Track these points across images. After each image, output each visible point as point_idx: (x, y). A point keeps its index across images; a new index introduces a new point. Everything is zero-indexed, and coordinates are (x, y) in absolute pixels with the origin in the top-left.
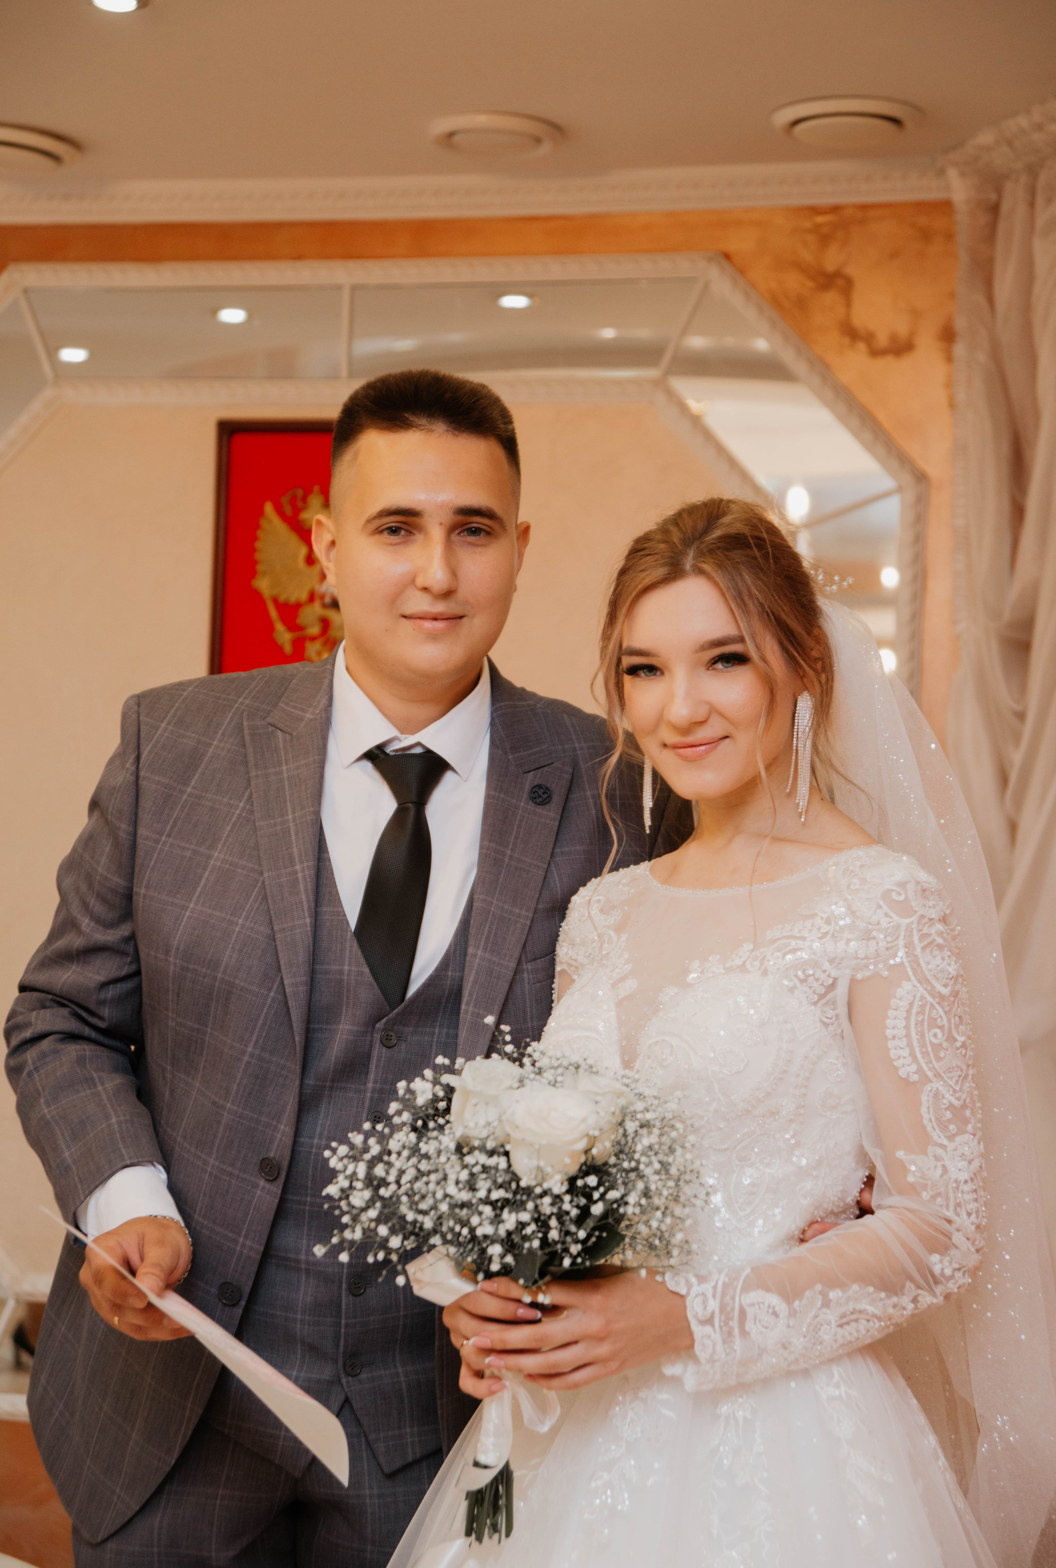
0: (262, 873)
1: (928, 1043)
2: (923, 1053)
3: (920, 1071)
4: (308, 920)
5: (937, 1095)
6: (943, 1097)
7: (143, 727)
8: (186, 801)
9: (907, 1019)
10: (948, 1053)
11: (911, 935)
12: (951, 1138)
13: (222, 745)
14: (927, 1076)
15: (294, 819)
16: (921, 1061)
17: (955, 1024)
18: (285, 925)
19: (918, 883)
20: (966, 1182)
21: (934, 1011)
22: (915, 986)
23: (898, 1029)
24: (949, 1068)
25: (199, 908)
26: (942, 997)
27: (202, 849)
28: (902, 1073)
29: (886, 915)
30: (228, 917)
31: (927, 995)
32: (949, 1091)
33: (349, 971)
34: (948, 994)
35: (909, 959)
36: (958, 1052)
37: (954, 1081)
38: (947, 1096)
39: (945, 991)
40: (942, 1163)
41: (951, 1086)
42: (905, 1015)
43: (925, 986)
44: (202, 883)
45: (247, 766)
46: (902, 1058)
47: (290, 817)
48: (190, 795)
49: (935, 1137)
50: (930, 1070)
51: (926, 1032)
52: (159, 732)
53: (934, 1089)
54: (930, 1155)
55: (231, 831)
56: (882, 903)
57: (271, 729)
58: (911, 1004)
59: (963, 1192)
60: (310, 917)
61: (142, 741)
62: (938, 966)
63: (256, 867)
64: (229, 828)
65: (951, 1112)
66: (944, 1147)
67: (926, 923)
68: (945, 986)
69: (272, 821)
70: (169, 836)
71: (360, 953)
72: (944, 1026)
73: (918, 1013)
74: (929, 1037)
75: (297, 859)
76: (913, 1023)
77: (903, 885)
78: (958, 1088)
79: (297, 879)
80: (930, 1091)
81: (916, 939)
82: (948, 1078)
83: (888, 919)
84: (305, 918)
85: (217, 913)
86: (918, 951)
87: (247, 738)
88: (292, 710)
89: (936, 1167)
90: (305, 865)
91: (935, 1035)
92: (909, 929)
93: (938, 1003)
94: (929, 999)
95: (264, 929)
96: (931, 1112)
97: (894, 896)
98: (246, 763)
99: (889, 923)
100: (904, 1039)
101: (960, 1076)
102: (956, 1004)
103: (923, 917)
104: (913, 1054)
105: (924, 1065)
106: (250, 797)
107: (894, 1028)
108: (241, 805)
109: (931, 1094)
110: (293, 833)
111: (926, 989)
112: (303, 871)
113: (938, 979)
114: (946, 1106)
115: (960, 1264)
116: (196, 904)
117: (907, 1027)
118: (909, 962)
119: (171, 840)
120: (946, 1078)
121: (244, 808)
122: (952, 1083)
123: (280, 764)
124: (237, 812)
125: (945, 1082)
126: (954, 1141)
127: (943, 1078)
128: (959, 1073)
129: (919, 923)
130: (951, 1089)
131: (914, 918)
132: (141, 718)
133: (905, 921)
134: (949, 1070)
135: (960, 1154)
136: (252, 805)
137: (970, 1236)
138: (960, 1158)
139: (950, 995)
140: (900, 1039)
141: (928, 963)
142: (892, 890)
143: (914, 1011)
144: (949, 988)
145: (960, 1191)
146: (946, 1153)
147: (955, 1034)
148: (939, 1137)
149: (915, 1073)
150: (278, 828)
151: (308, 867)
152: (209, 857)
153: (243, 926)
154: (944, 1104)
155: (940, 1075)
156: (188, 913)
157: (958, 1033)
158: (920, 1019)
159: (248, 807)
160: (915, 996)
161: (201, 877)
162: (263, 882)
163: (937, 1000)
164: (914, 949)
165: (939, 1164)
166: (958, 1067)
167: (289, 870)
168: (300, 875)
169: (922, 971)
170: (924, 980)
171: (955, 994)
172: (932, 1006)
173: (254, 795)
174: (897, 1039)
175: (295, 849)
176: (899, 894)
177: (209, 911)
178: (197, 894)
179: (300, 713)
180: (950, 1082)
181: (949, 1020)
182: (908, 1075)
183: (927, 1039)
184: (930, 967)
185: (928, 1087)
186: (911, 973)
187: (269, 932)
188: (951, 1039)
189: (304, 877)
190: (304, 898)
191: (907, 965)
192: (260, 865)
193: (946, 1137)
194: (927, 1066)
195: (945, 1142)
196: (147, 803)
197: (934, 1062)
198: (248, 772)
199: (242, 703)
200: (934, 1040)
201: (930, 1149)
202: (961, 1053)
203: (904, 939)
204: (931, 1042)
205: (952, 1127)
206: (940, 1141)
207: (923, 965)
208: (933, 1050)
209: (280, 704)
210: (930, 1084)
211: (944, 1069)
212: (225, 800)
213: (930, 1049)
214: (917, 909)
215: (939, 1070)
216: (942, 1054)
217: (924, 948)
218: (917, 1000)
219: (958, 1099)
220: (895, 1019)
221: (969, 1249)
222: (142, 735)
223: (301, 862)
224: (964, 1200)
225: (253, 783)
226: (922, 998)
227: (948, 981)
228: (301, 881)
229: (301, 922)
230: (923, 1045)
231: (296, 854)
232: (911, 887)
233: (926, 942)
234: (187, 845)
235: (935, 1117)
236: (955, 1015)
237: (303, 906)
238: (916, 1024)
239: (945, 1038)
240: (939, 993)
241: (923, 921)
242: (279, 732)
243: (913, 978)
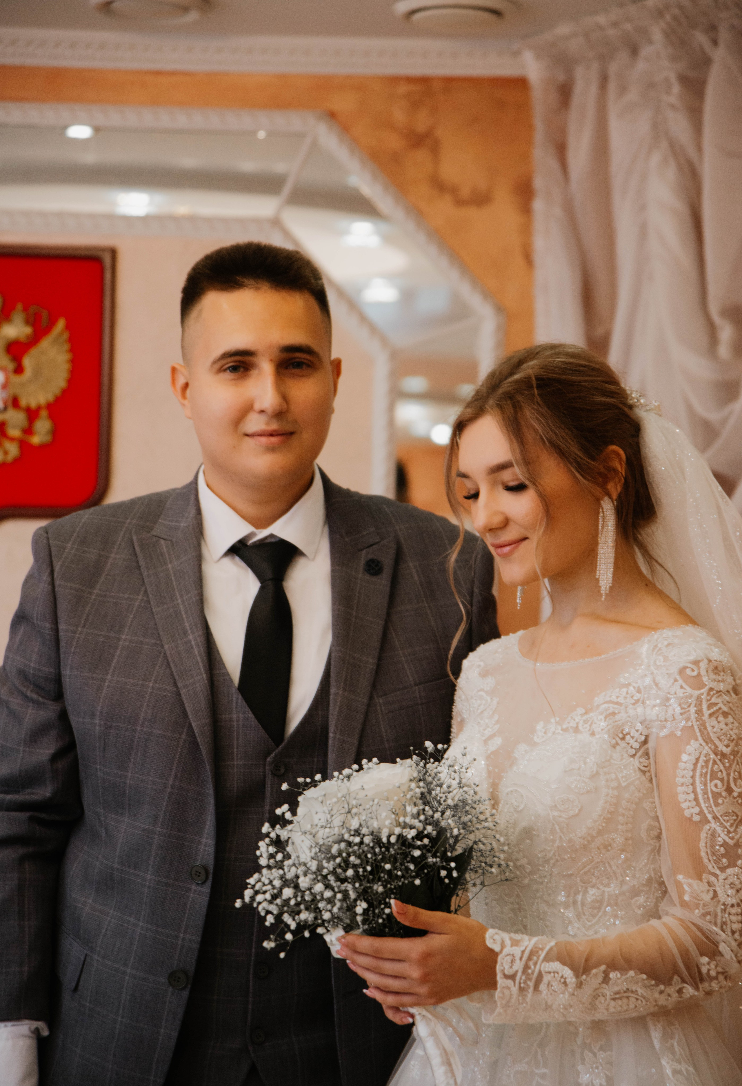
0: (162, 646)
1: (709, 791)
2: (705, 798)
3: (701, 813)
4: (205, 676)
5: (714, 835)
6: (719, 836)
7: (53, 549)
8: (95, 600)
9: (694, 770)
10: (725, 801)
11: (701, 704)
12: (723, 869)
13: (118, 556)
14: (706, 817)
15: (183, 602)
16: (703, 805)
17: (734, 778)
18: (187, 682)
19: (710, 661)
20: (733, 906)
21: (716, 766)
22: (701, 745)
23: (686, 778)
24: (726, 813)
25: (115, 678)
26: (723, 755)
27: (112, 634)
28: (687, 813)
29: (682, 687)
30: (141, 682)
31: (711, 753)
32: (723, 831)
33: (238, 718)
34: (728, 753)
35: (698, 723)
36: (735, 800)
37: (729, 824)
38: (722, 835)
39: (727, 751)
40: (714, 888)
41: (726, 827)
42: (692, 767)
43: (710, 745)
44: (116, 658)
45: (140, 570)
46: (688, 802)
47: (180, 601)
48: (98, 595)
49: (710, 867)
50: (709, 813)
51: (708, 782)
52: (67, 550)
53: (712, 828)
54: (705, 881)
55: (134, 618)
56: (678, 677)
57: (155, 539)
58: (698, 760)
59: (729, 914)
60: (206, 673)
61: (54, 559)
62: (721, 730)
63: (158, 642)
64: (132, 616)
65: (725, 849)
66: (716, 876)
67: (714, 694)
68: (727, 746)
69: (165, 606)
70: (84, 626)
71: (244, 703)
72: (723, 778)
73: (702, 766)
74: (711, 786)
75: (190, 632)
76: (698, 774)
77: (696, 663)
78: (732, 830)
79: (192, 647)
80: (709, 830)
81: (704, 706)
82: (724, 820)
83: (682, 690)
84: (202, 674)
85: (131, 681)
86: (706, 717)
87: (137, 549)
88: (170, 523)
89: (708, 891)
90: (197, 634)
91: (716, 786)
92: (699, 698)
93: (720, 760)
94: (712, 756)
95: (171, 688)
96: (708, 847)
97: (688, 672)
98: (139, 567)
99: (684, 693)
100: (691, 786)
101: (735, 820)
102: (735, 762)
103: (711, 689)
104: (696, 799)
105: (704, 809)
106: (146, 591)
107: (683, 777)
108: (140, 597)
109: (709, 832)
110: (183, 613)
111: (710, 748)
112: (195, 639)
113: (720, 740)
114: (721, 843)
115: (723, 969)
116: (113, 675)
117: (693, 777)
118: (698, 725)
119: (85, 630)
120: (722, 820)
121: (142, 600)
122: (728, 825)
123: (166, 564)
124: (137, 603)
125: (721, 823)
126: (725, 872)
127: (719, 820)
128: (735, 818)
129: (708, 694)
130: (726, 830)
131: (705, 690)
132: (51, 542)
133: (697, 693)
134: (727, 814)
135: (729, 883)
136: (148, 597)
137: (734, 949)
138: (729, 886)
139: (731, 754)
140: (687, 786)
141: (713, 727)
142: (686, 667)
143: (699, 765)
144: (729, 749)
145: (727, 912)
146: (718, 880)
147: (732, 785)
148: (713, 867)
149: (698, 814)
150: (171, 610)
151: (199, 636)
152: (119, 639)
153: (153, 688)
154: (720, 842)
155: (717, 818)
156: (106, 684)
157: (736, 785)
158: (704, 771)
159: (145, 598)
160: (701, 753)
161: (113, 656)
162: (165, 653)
163: (719, 757)
164: (703, 715)
165: (711, 889)
166: (734, 812)
167: (185, 640)
168: (193, 643)
169: (708, 734)
170: (708, 740)
171: (735, 753)
172: (715, 762)
173: (149, 590)
174: (685, 785)
175: (187, 625)
176: (693, 670)
177: (124, 680)
178: (112, 668)
179: (177, 524)
180: (726, 824)
181: (728, 775)
182: (692, 815)
183: (709, 788)
184: (715, 730)
185: (707, 827)
186: (698, 734)
187: (175, 689)
188: (729, 790)
189: (197, 644)
190: (199, 659)
191: (696, 727)
192: (160, 640)
193: (719, 868)
194: (708, 809)
195: (718, 872)
196: (63, 605)
197: (713, 807)
198: (141, 574)
199: (130, 523)
200: (714, 789)
201: (704, 875)
202: (737, 801)
203: (695, 706)
204: (711, 790)
205: (724, 860)
206: (712, 871)
207: (709, 728)
208: (713, 797)
209: (160, 521)
210: (709, 824)
211: (721, 813)
212: (126, 596)
213: (710, 795)
214: (707, 683)
215: (717, 814)
216: (720, 801)
217: (711, 715)
218: (702, 756)
219: (732, 838)
220: (684, 770)
221: (732, 958)
222: (53, 554)
223: (193, 633)
224: (730, 920)
225: (146, 581)
226: (706, 755)
227: (729, 742)
228: (195, 647)
229: (199, 677)
230: (705, 793)
231: (188, 628)
232: (703, 665)
233: (712, 710)
234: (99, 633)
235: (711, 851)
236: (735, 771)
237: (198, 665)
238: (701, 775)
239: (724, 788)
240: (722, 751)
241: (712, 693)
242: (162, 542)
243: (700, 738)
